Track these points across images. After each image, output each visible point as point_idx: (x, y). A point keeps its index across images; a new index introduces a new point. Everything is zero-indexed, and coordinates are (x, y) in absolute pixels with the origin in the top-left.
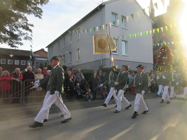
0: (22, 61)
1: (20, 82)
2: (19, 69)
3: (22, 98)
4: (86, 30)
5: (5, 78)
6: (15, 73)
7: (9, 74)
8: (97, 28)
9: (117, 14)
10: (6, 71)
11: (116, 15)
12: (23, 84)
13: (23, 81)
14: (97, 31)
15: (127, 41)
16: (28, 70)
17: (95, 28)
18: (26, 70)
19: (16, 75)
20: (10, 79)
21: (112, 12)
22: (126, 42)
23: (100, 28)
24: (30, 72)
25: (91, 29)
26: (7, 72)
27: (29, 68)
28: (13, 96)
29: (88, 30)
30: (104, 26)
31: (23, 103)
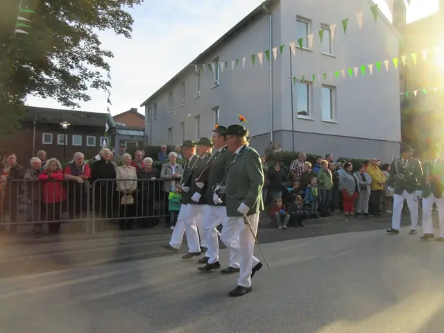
0: (88, 137)
1: (83, 184)
2: (82, 155)
3: (90, 222)
4: (233, 63)
5: (52, 174)
6: (74, 162)
7: (60, 167)
8: (260, 55)
9: (310, 21)
10: (55, 159)
12: (91, 190)
14: (261, 60)
15: (334, 87)
16: (102, 158)
17: (254, 56)
18: (98, 157)
19: (75, 169)
20: (64, 177)
21: (298, 16)
22: (332, 88)
23: (268, 56)
25: (244, 59)
26: (56, 162)
29: (237, 61)
30: (275, 50)
31: (91, 232)
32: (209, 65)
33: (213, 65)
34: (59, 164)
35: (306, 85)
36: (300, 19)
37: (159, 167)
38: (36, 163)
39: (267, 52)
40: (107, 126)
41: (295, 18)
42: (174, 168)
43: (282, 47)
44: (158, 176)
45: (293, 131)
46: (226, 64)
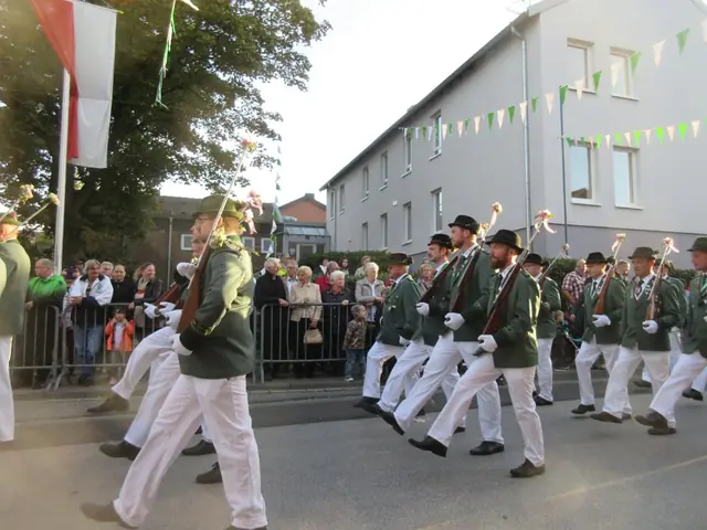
3: (258, 365)
4: (461, 125)
8: (501, 115)
9: (590, 44)
11: (586, 50)
13: (259, 308)
14: (500, 124)
16: (267, 272)
17: (491, 116)
21: (569, 39)
22: (632, 152)
23: (512, 115)
24: (275, 278)
25: (477, 120)
27: (272, 265)
29: (466, 124)
30: (523, 106)
31: (259, 378)
32: (425, 129)
33: (430, 129)
35: (586, 150)
36: (573, 43)
39: (512, 111)
40: (274, 225)
41: (566, 43)
42: (373, 287)
43: (534, 101)
44: (352, 298)
45: (565, 225)
46: (450, 127)
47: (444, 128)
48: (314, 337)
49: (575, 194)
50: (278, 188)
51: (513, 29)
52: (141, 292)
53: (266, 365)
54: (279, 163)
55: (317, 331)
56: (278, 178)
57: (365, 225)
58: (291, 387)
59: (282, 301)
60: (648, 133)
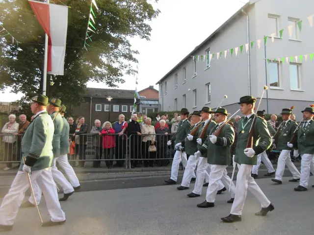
3: (128, 161)
4: (218, 54)
8: (237, 49)
9: (279, 16)
10: (108, 122)
11: (277, 19)
13: (128, 136)
14: (236, 53)
15: (300, 64)
16: (133, 121)
17: (232, 50)
21: (269, 15)
22: (298, 65)
23: (241, 51)
24: (136, 123)
25: (226, 52)
26: (109, 124)
28: (117, 158)
29: (221, 53)
30: (247, 45)
31: (128, 167)
32: (202, 56)
33: (205, 56)
34: (111, 125)
35: (276, 64)
36: (271, 16)
37: (170, 126)
38: (97, 123)
39: (241, 47)
41: (267, 16)
43: (252, 43)
45: (267, 99)
46: (213, 55)
47: (211, 56)
48: (153, 149)
49: (272, 85)
50: (137, 83)
51: (242, 10)
52: (78, 129)
53: (132, 161)
54: (137, 73)
55: (154, 146)
56: (137, 79)
57: (176, 99)
58: (142, 171)
59: (139, 133)
60: (306, 56)
